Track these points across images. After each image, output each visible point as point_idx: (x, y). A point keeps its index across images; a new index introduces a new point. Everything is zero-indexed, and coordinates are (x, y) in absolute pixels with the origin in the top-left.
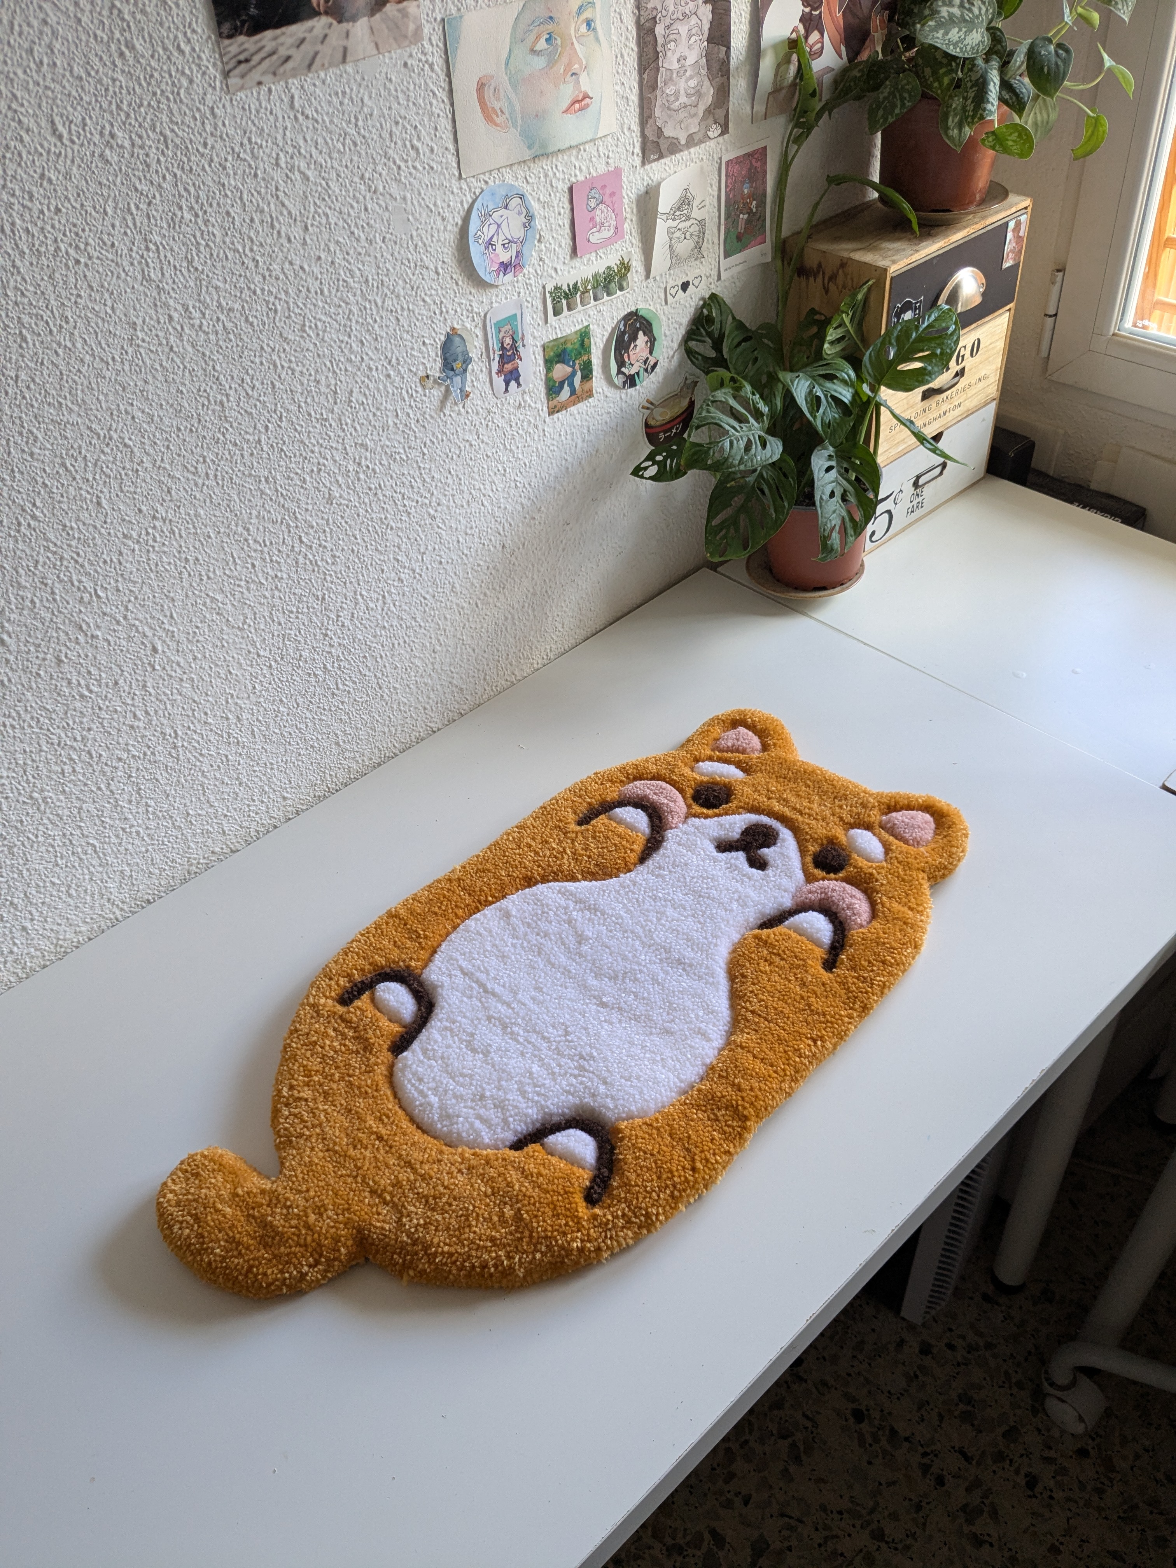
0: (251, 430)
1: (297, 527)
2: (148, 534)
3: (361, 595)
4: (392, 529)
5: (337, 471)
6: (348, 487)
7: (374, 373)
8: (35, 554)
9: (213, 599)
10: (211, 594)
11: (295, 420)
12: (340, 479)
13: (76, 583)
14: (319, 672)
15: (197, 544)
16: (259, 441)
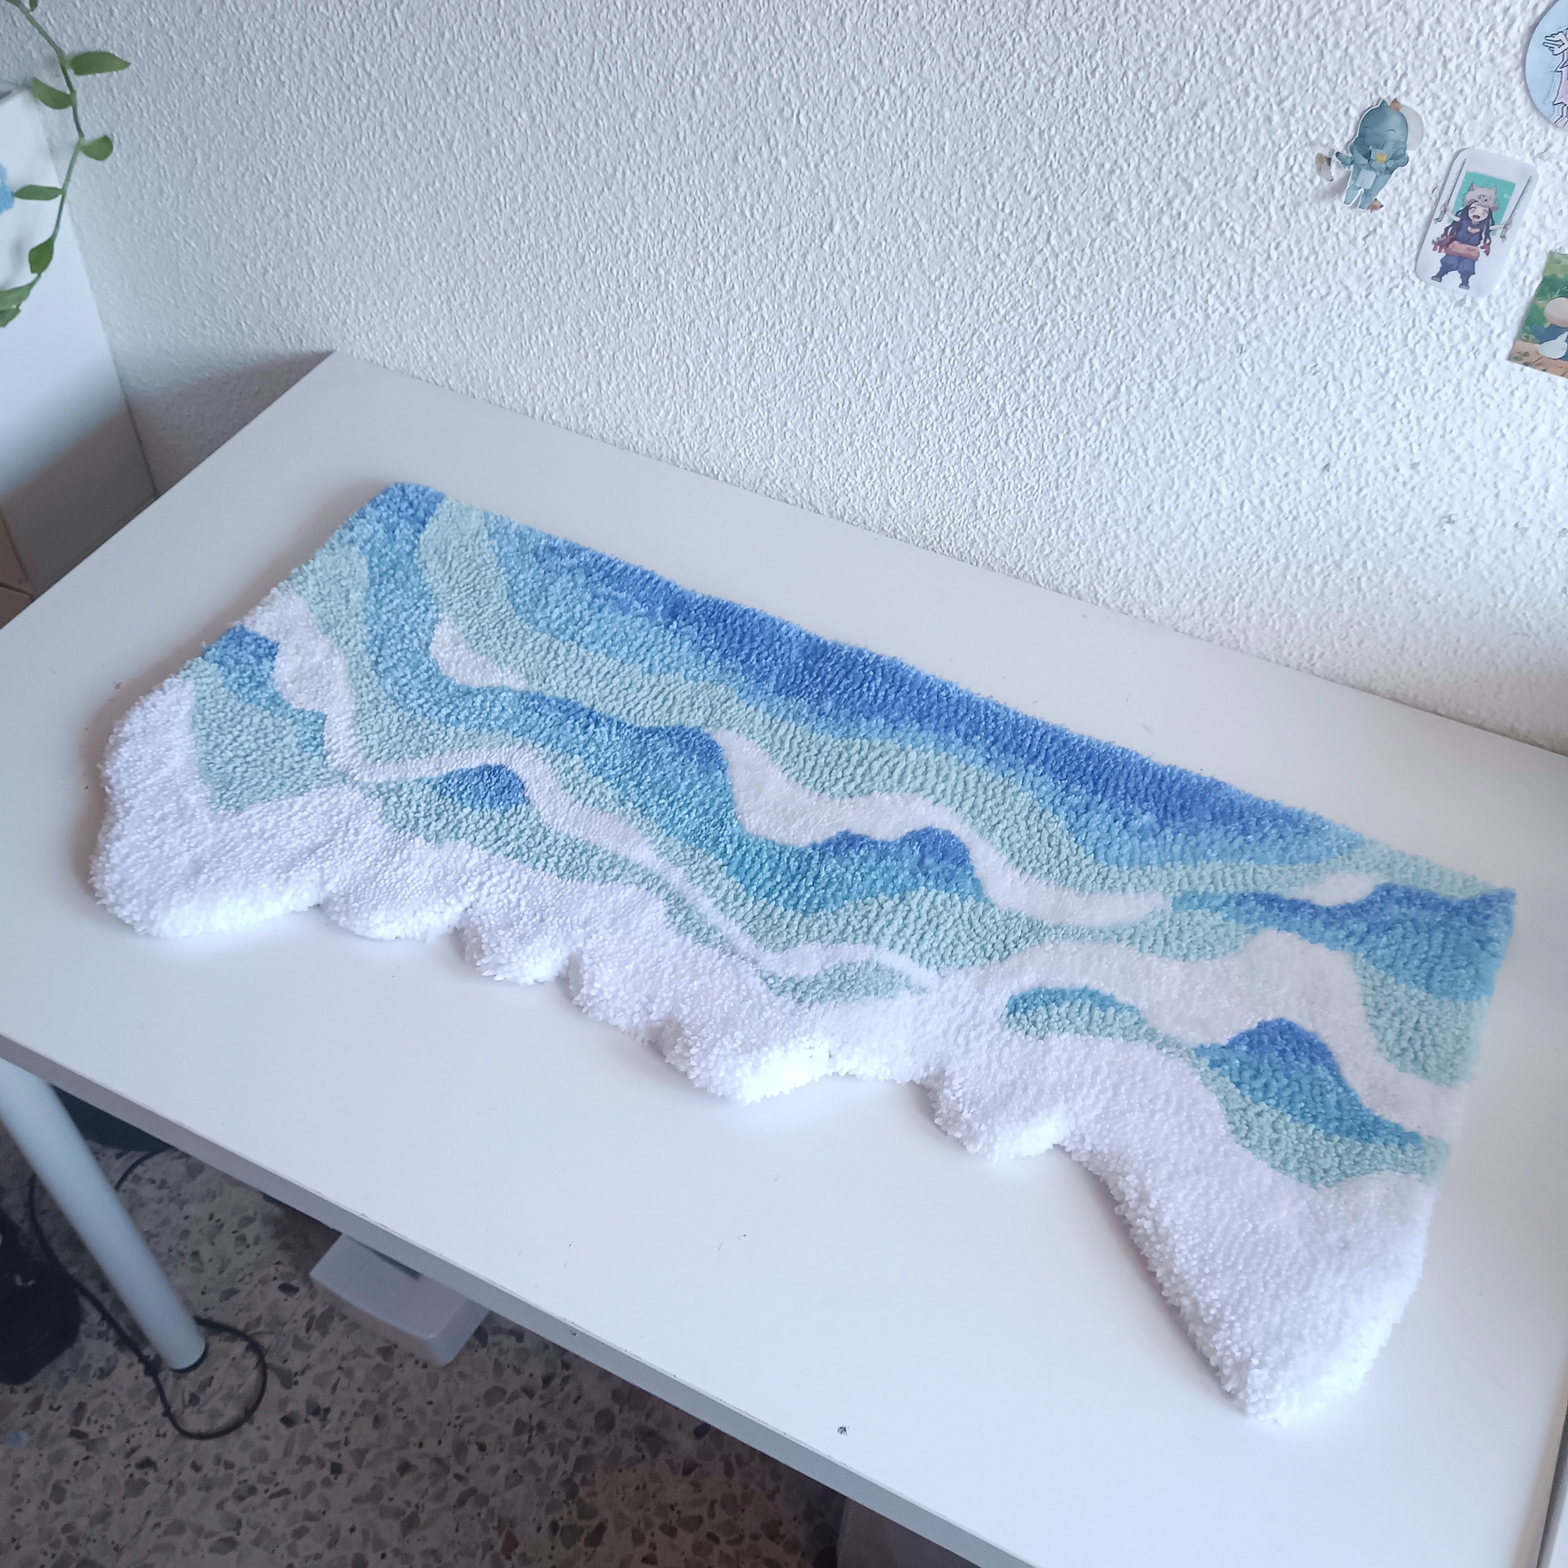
0: (1050, 60)
1: (1051, 218)
2: (878, 93)
3: (1091, 360)
4: (1173, 316)
5: (1136, 190)
6: (1141, 220)
7: (1250, 101)
8: (758, 27)
9: (916, 223)
10: (916, 215)
11: (1111, 85)
12: (1135, 202)
13: (784, 89)
14: (993, 405)
15: (926, 148)
16: (1053, 81)
